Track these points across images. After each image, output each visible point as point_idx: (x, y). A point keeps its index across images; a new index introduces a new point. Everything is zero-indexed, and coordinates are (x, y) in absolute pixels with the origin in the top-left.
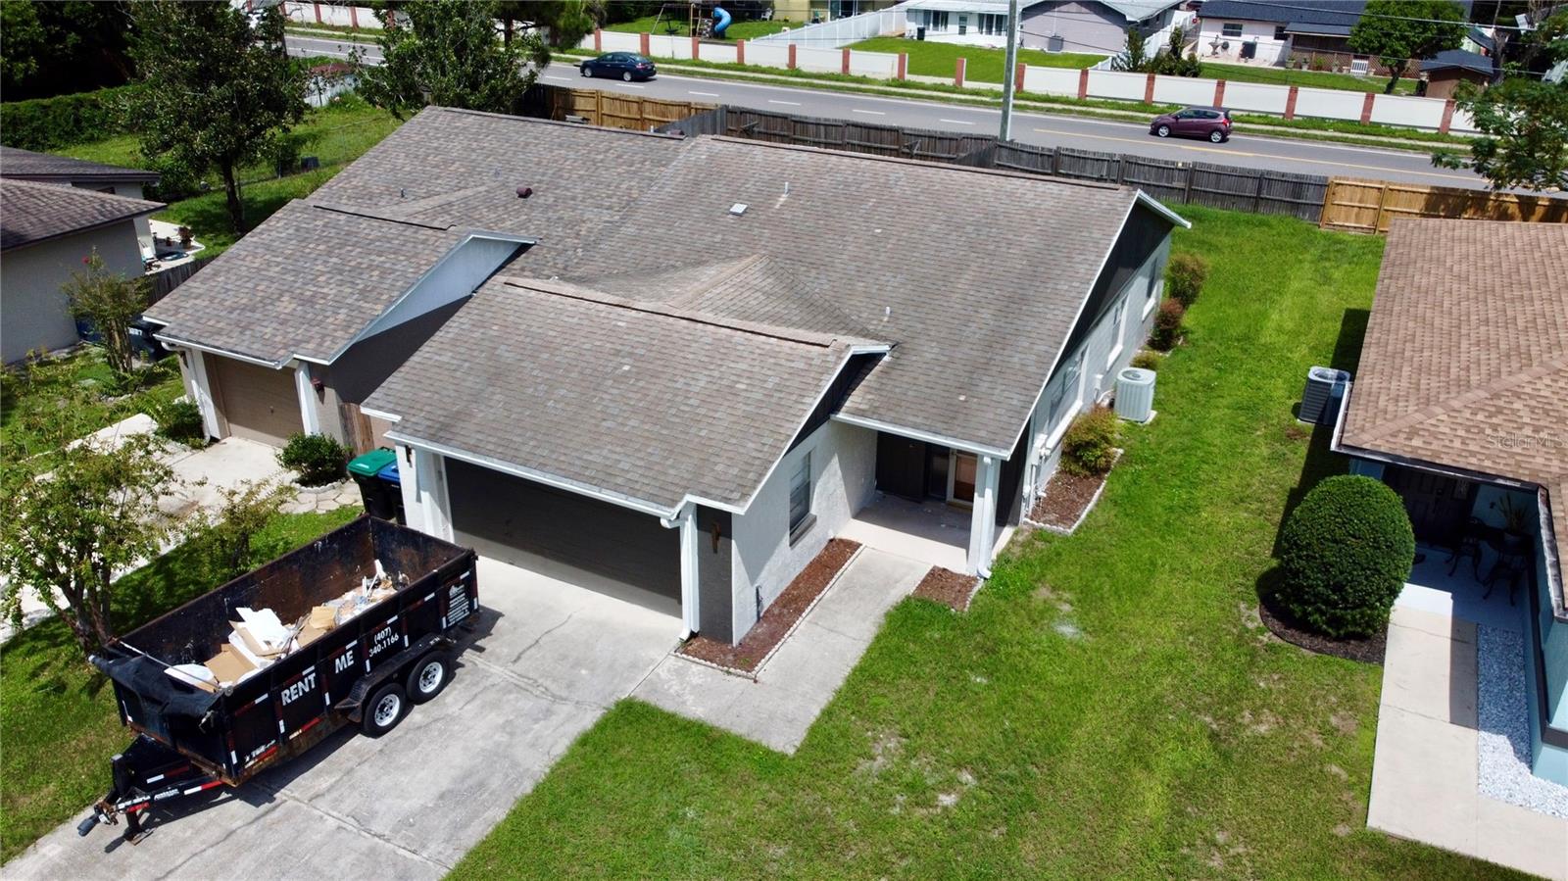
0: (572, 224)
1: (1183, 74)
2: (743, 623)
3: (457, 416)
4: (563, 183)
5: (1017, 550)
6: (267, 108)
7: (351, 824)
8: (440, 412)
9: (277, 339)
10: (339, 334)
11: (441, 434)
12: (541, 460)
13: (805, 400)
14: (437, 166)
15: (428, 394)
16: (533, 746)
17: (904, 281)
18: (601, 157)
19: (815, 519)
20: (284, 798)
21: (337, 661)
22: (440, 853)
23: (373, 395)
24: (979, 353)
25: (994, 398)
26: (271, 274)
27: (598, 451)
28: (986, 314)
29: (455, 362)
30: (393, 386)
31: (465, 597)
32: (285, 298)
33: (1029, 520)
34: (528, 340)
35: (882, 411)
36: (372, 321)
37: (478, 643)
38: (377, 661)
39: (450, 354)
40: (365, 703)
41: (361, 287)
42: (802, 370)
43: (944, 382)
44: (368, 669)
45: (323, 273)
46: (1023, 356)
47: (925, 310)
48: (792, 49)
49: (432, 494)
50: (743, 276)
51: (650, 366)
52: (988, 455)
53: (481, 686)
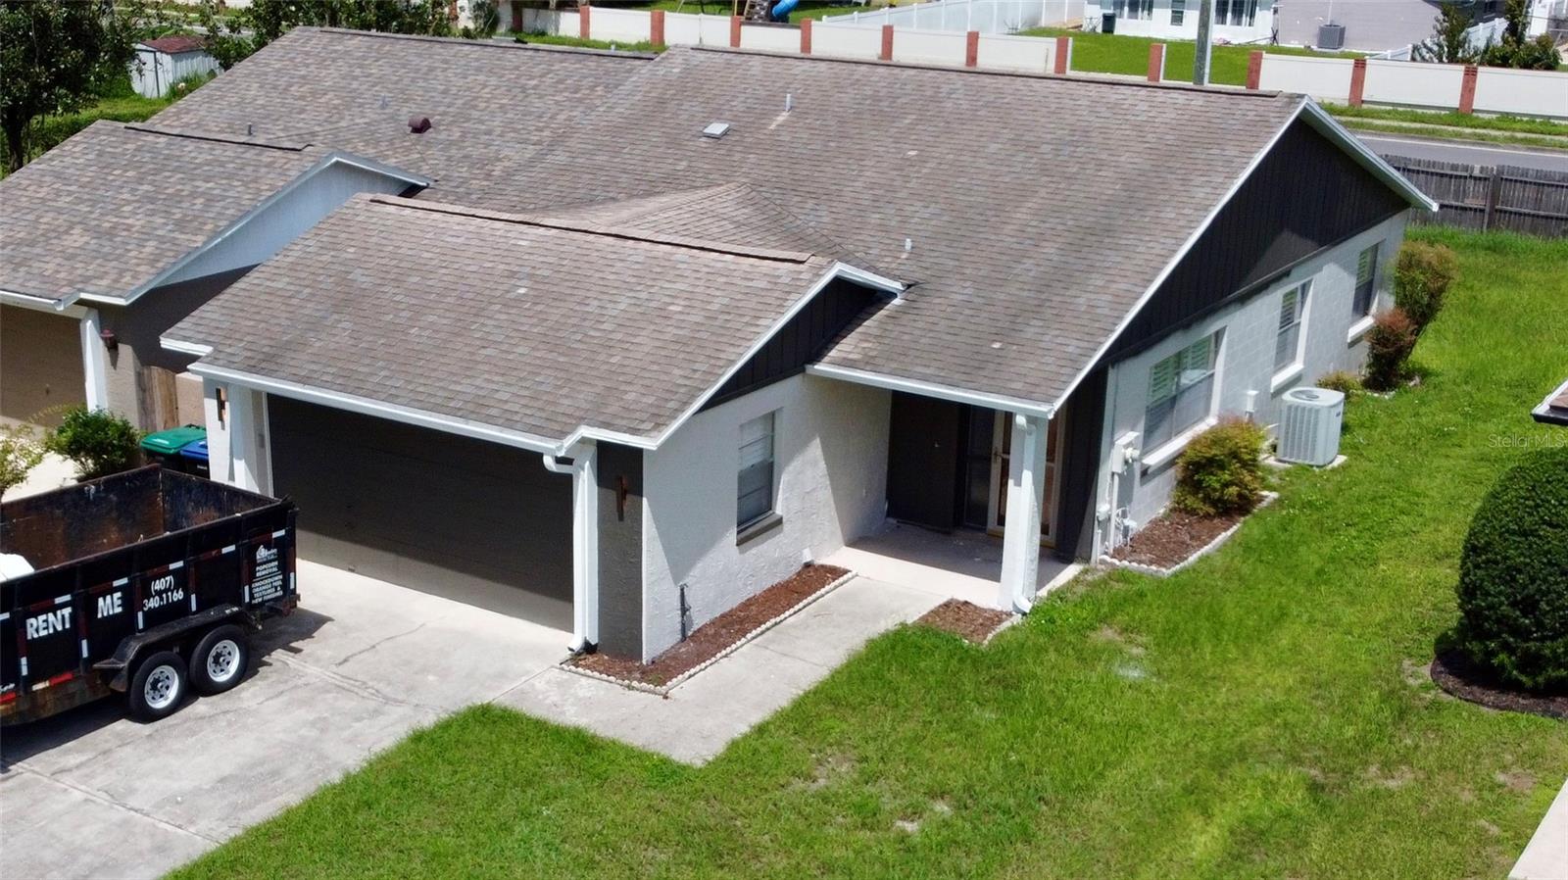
0: (482, 162)
1: (1527, 65)
2: (657, 635)
3: (287, 346)
4: (475, 114)
5: (1081, 589)
6: (75, 46)
7: (102, 798)
8: (264, 342)
9: (62, 275)
10: (142, 268)
11: (264, 365)
12: (393, 391)
13: (761, 322)
14: (302, 98)
15: (252, 323)
16: (350, 741)
17: (938, 211)
18: (534, 82)
19: (779, 522)
20: (20, 770)
21: (101, 600)
22: (212, 829)
23: (179, 325)
24: (1032, 294)
25: (1042, 345)
26: (59, 204)
27: (469, 381)
28: (1050, 249)
29: (292, 287)
30: (208, 315)
31: (278, 567)
32: (77, 230)
33: (1107, 558)
34: (394, 262)
35: (878, 361)
36: (189, 253)
37: (293, 645)
38: (152, 617)
39: (288, 279)
40: (134, 665)
41: (178, 216)
42: (762, 289)
43: (973, 327)
44: (141, 626)
45: (128, 202)
46: (1093, 296)
47: (962, 245)
48: (888, 33)
49: (248, 463)
50: (707, 203)
51: (555, 289)
52: (1023, 411)
53: (291, 684)
